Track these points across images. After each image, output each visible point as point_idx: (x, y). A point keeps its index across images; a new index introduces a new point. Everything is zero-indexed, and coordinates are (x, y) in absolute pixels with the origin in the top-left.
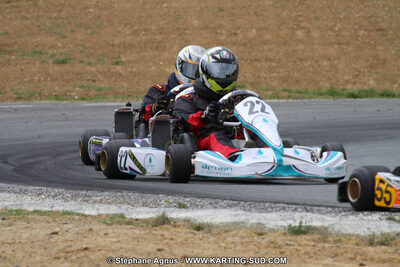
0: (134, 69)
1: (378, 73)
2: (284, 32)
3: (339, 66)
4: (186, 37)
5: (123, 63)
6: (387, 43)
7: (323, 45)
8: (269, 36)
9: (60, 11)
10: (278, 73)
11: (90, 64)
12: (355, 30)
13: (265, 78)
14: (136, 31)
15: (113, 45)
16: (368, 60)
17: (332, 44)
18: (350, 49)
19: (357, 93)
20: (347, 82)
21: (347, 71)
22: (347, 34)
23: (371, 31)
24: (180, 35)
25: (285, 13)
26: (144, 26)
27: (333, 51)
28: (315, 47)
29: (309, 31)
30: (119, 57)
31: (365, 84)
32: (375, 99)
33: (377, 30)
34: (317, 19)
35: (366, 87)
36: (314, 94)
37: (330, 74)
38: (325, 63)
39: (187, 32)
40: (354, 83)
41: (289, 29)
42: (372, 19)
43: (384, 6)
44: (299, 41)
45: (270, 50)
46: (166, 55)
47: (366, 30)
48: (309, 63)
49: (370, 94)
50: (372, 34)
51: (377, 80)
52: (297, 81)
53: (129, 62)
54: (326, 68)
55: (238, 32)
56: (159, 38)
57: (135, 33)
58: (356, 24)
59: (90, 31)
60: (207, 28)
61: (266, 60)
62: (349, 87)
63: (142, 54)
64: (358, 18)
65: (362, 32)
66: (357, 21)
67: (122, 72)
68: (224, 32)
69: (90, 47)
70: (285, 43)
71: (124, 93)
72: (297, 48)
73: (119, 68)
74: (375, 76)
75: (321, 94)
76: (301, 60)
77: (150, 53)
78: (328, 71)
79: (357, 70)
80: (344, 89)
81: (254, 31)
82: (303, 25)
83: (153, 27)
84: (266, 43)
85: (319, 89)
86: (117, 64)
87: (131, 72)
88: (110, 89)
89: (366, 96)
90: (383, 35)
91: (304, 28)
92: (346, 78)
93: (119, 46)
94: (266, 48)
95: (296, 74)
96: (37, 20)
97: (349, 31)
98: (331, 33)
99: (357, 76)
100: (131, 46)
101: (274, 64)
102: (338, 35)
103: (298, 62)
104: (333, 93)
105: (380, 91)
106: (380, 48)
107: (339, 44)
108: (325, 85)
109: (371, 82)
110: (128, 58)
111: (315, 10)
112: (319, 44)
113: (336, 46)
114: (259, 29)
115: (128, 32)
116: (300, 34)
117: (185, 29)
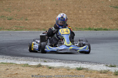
0: (31, 22)
1: (103, 23)
2: (75, 11)
3: (92, 21)
4: (47, 12)
5: (28, 20)
6: (106, 15)
7: (87, 15)
8: (71, 12)
9: (9, 4)
10: (74, 23)
11: (18, 20)
12: (97, 11)
13: (70, 25)
14: (32, 10)
15: (25, 15)
16: (100, 20)
17: (90, 15)
18: (95, 16)
19: (97, 29)
20: (94, 26)
21: (94, 22)
22: (94, 12)
23: (101, 11)
24: (45, 12)
25: (76, 6)
26: (34, 9)
27: (90, 17)
28: (85, 15)
29: (83, 11)
30: (27, 18)
31: (99, 26)
32: (102, 31)
33: (103, 11)
34: (85, 7)
35: (99, 28)
36: (84, 29)
37: (89, 24)
38: (88, 20)
39: (47, 11)
40: (96, 26)
41: (77, 10)
42: (102, 8)
43: (105, 4)
44: (80, 14)
45: (72, 16)
46: (41, 17)
47: (99, 11)
48: (83, 20)
49: (101, 29)
50: (101, 12)
51: (103, 25)
52: (79, 26)
53: (30, 19)
54: (88, 22)
55: (62, 11)
56: (39, 12)
57: (32, 11)
58: (97, 9)
59: (18, 10)
60: (53, 10)
61: (70, 19)
62: (94, 27)
63: (34, 17)
64: (98, 7)
65: (98, 11)
66: (97, 8)
67: (27, 22)
68: (58, 11)
69: (18, 15)
70: (76, 14)
71: (28, 28)
72: (79, 16)
73: (27, 21)
74: (102, 24)
75: (86, 29)
76: (81, 19)
77: (36, 17)
78: (88, 23)
79: (97, 22)
80: (93, 28)
81: (67, 11)
82: (81, 9)
83: (37, 9)
84: (70, 14)
85: (86, 28)
86: (26, 20)
87: (30, 22)
88: (24, 27)
89: (100, 30)
90: (105, 12)
91: (81, 10)
92: (94, 25)
93: (27, 15)
94: (70, 16)
95: (79, 23)
96: (3, 7)
97: (95, 11)
98: (89, 12)
99: (97, 24)
100: (31, 15)
101: (72, 20)
102: (91, 12)
103: (80, 20)
104: (90, 29)
105: (103, 29)
106: (104, 16)
107: (92, 15)
108: (88, 27)
109: (101, 26)
110: (30, 18)
111: (85, 5)
112: (86, 15)
113: (91, 16)
114: (68, 10)
115: (30, 11)
116: (80, 12)
117: (46, 10)
